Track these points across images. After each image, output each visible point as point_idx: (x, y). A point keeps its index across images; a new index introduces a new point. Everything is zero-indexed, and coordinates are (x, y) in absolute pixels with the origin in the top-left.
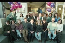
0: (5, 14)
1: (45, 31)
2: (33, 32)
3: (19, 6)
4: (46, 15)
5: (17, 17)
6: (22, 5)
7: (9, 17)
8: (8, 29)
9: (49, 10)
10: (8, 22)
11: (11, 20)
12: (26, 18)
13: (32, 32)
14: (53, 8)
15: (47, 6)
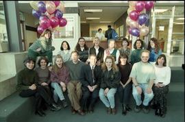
0: (24, 41)
3: (60, 21)
4: (127, 43)
6: (67, 20)
9: (134, 31)
11: (39, 58)
14: (144, 25)
15: (128, 20)
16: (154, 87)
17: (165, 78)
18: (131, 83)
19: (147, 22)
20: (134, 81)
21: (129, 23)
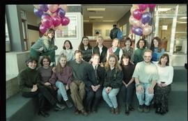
0: (26, 40)
1: (127, 86)
2: (97, 87)
3: (62, 20)
5: (56, 48)
6: (70, 18)
7: (37, 50)
9: (137, 30)
10: (34, 62)
11: (41, 57)
12: (79, 51)
13: (95, 88)
14: (147, 24)
17: (167, 77)
19: (150, 22)
21: (132, 22)
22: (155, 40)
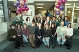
0: (10, 17)
1: (53, 36)
2: (40, 37)
3: (26, 9)
6: (29, 8)
8: (14, 34)
9: (58, 13)
14: (62, 10)
15: (55, 8)
16: (66, 37)
18: (56, 35)
20: (57, 34)
21: (55, 9)
22: (65, 17)
